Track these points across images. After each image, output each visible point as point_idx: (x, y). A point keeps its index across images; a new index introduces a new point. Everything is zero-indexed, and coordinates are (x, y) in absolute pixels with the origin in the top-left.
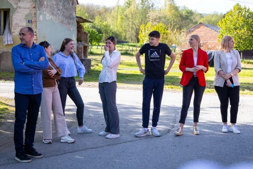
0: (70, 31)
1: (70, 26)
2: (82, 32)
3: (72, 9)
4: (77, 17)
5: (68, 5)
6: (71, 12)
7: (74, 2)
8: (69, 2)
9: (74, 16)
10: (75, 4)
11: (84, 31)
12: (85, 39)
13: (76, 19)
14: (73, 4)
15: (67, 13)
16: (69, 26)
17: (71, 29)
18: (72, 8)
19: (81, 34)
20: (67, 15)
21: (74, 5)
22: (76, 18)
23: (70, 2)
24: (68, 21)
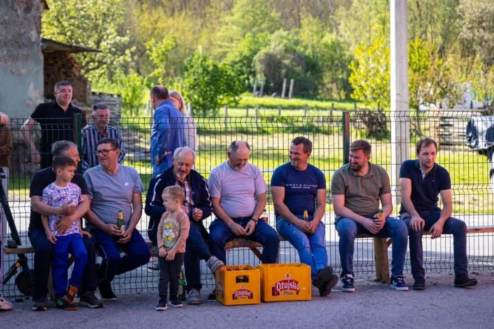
0: (19, 75)
1: (19, 64)
2: (75, 76)
3: (26, 22)
4: (44, 40)
5: (9, 14)
6: (22, 31)
7: (32, 5)
8: (12, 8)
9: (34, 40)
10: (38, 9)
11: (80, 74)
12: (81, 93)
13: (42, 46)
14: (28, 10)
15: (8, 33)
16: (15, 63)
17: (23, 71)
18: (25, 19)
19: (72, 80)
20: (6, 38)
21: (33, 11)
22: (41, 44)
23: (16, 7)
24: (9, 51)
